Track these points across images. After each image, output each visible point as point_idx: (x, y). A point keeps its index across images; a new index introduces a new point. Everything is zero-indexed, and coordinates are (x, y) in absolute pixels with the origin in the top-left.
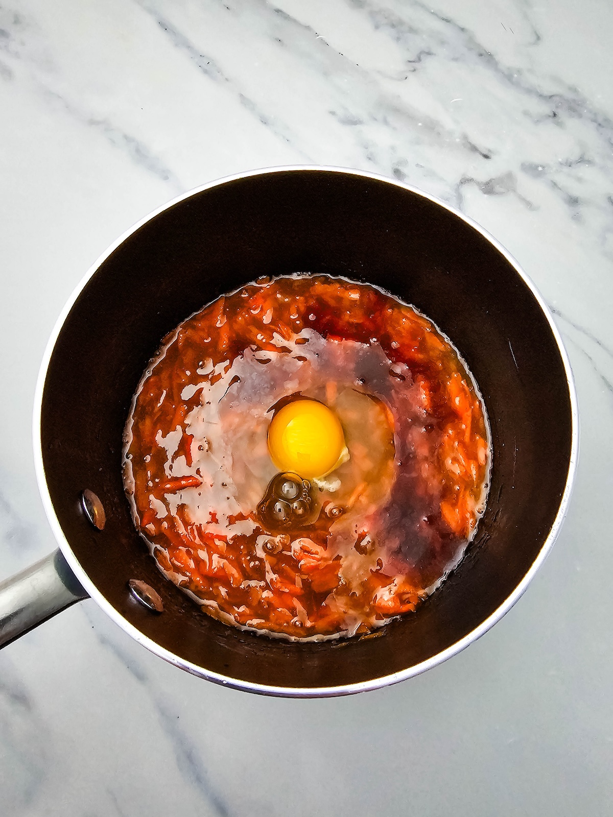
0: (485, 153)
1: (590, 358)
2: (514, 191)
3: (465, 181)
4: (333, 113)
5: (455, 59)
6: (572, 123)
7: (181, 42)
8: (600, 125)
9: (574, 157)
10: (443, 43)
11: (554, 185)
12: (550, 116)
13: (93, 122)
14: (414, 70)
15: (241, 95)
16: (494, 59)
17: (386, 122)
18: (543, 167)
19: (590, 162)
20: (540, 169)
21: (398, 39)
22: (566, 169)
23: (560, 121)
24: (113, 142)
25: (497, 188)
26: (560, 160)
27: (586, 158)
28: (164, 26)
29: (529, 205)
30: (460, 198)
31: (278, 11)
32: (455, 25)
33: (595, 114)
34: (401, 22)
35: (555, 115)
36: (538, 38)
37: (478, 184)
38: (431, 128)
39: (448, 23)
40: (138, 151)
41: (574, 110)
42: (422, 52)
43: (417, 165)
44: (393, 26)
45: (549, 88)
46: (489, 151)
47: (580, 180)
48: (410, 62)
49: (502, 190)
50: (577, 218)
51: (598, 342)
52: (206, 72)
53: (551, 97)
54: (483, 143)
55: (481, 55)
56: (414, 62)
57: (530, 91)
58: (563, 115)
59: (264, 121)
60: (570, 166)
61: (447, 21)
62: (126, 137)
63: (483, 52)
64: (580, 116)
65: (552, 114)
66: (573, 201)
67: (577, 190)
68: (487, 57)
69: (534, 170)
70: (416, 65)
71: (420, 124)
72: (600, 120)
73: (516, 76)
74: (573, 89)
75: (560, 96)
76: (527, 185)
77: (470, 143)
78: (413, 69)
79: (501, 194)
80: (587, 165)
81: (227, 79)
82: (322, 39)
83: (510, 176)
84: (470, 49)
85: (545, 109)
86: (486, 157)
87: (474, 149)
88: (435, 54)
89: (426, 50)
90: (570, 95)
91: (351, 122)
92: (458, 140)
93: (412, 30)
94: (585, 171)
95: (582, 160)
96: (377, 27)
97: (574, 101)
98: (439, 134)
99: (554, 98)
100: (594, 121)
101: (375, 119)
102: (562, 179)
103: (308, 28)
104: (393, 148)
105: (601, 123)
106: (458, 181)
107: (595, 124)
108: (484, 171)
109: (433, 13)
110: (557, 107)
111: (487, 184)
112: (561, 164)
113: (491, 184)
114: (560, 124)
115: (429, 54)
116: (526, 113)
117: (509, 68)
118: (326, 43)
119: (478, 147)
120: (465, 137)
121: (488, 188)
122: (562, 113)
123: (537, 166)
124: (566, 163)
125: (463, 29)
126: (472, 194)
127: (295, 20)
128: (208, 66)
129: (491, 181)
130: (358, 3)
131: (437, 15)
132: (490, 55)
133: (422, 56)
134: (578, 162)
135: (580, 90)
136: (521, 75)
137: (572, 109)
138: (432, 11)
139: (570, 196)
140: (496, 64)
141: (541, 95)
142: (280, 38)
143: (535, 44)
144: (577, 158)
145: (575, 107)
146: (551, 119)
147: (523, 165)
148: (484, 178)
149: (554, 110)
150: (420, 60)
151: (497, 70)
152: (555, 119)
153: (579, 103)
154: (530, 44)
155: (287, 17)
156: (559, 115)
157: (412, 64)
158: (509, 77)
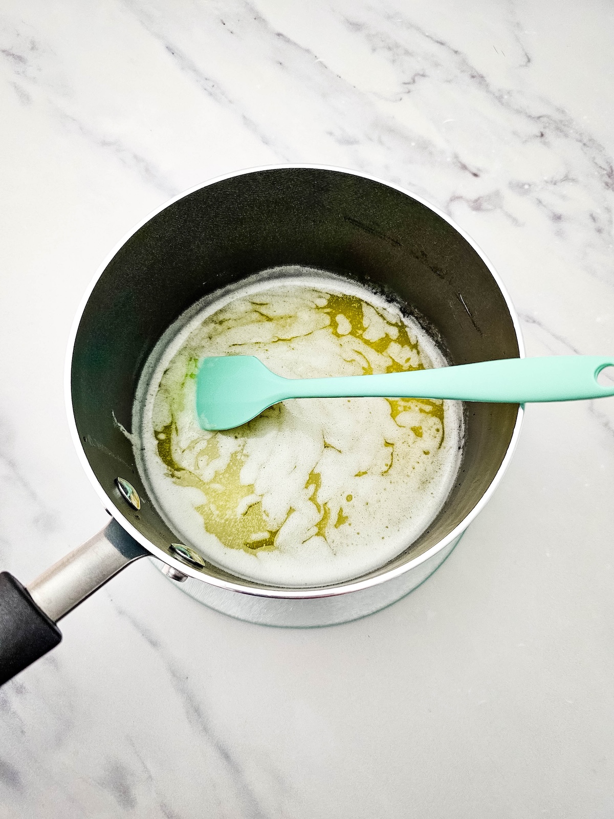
0: (475, 171)
2: (501, 208)
3: (455, 198)
4: (331, 134)
5: (449, 81)
6: (558, 143)
7: (188, 65)
8: (585, 144)
9: (559, 176)
10: (437, 65)
11: (540, 202)
12: (537, 137)
13: (105, 144)
14: (409, 92)
15: (244, 117)
16: (485, 81)
17: (381, 142)
18: (530, 185)
20: (526, 187)
21: (394, 61)
22: (551, 187)
23: (547, 141)
24: (123, 162)
25: (485, 205)
26: (546, 178)
27: (570, 177)
28: (171, 50)
29: (515, 221)
31: (279, 35)
32: (449, 47)
33: (581, 134)
34: (397, 46)
35: (542, 135)
36: (529, 61)
37: (468, 201)
38: (424, 146)
39: (442, 46)
40: (147, 170)
41: (561, 131)
42: (417, 75)
43: (410, 184)
44: (390, 49)
45: (537, 109)
46: (479, 170)
47: (564, 197)
48: (405, 83)
49: (490, 207)
50: (560, 233)
51: (574, 350)
52: (211, 94)
53: (539, 117)
54: (473, 162)
55: (473, 77)
56: (408, 83)
57: (518, 112)
58: (550, 135)
59: (266, 142)
60: (555, 184)
61: (442, 44)
62: (136, 157)
63: (475, 74)
64: (566, 136)
65: (540, 134)
66: (558, 218)
67: (560, 207)
68: (478, 78)
69: (521, 188)
70: (411, 87)
71: (413, 144)
72: (585, 141)
73: (506, 97)
74: (562, 111)
75: (548, 117)
76: (514, 202)
77: (460, 162)
78: (407, 91)
79: (488, 210)
80: (571, 184)
81: (230, 102)
82: (321, 62)
83: (497, 194)
84: (463, 71)
85: (533, 129)
86: (475, 175)
87: (464, 167)
88: (429, 76)
89: (421, 73)
90: (557, 116)
91: (348, 142)
92: (449, 159)
93: (407, 53)
94: (568, 189)
95: (566, 178)
96: (374, 50)
97: (561, 121)
98: (431, 153)
99: (541, 119)
101: (371, 139)
102: (547, 197)
103: (308, 51)
105: (588, 143)
106: (448, 199)
107: (581, 144)
108: (472, 189)
109: (427, 36)
110: (545, 128)
111: (476, 201)
112: (547, 182)
113: (479, 201)
114: (546, 144)
115: (423, 76)
116: (515, 133)
117: (499, 90)
118: (325, 66)
119: (467, 166)
120: (456, 157)
121: (477, 205)
122: (547, 132)
123: (524, 185)
124: (552, 182)
125: (456, 52)
126: (461, 211)
127: (295, 44)
128: (213, 89)
129: (479, 199)
130: (356, 26)
131: (432, 38)
132: (482, 77)
133: (416, 78)
134: (562, 180)
135: (567, 111)
136: (511, 96)
137: (558, 129)
138: (427, 34)
139: (554, 213)
140: (487, 85)
141: (530, 116)
142: (281, 61)
143: (526, 66)
144: (562, 177)
145: (562, 128)
146: (539, 139)
147: (510, 183)
148: (473, 196)
149: (542, 130)
150: (414, 81)
151: (488, 91)
152: (543, 139)
153: (567, 123)
154: (521, 66)
155: (288, 41)
156: (546, 136)
157: (407, 86)
158: (500, 99)
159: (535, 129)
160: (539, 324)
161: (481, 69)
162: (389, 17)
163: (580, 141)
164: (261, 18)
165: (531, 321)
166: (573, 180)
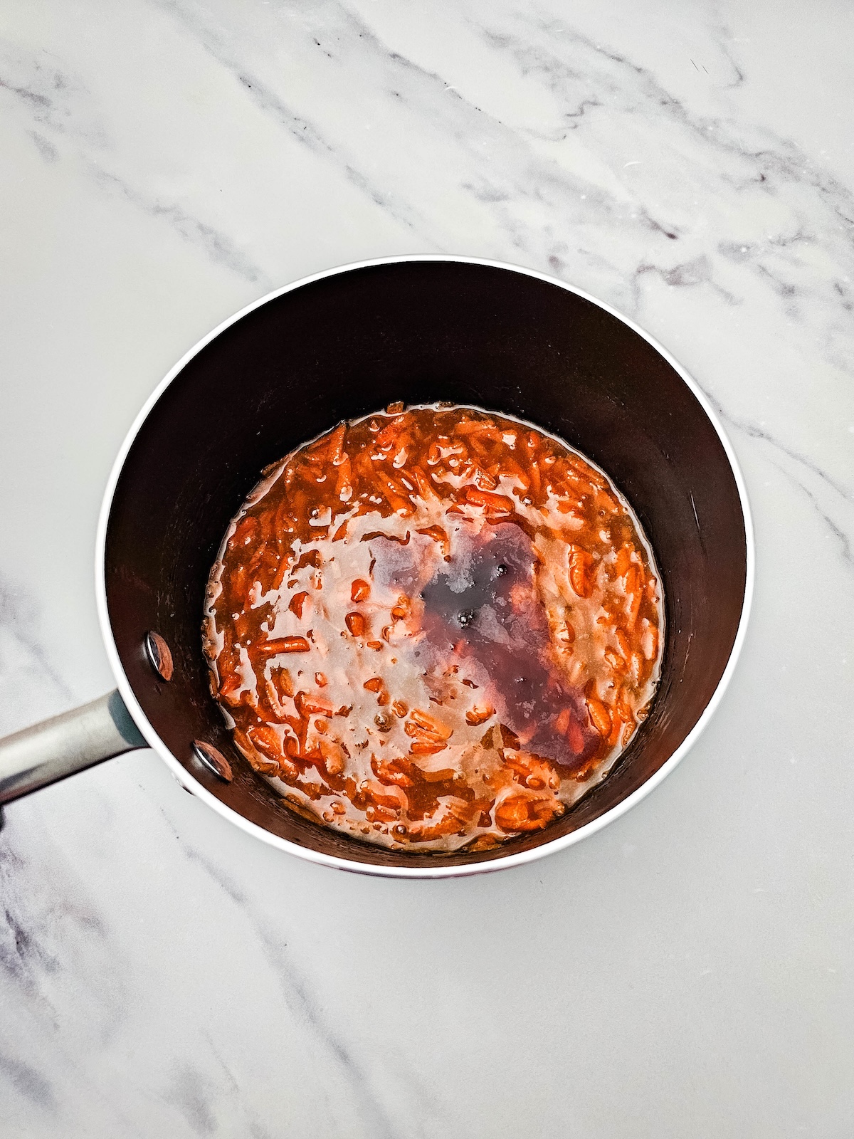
0: (671, 231)
1: (810, 494)
2: (709, 280)
3: (644, 269)
4: (469, 187)
5: (630, 110)
6: (787, 188)
7: (270, 102)
8: (824, 189)
9: (791, 233)
10: (613, 88)
11: (763, 270)
12: (756, 181)
13: (158, 210)
14: (576, 127)
15: (349, 168)
16: (680, 107)
17: (538, 196)
18: (748, 248)
20: (744, 250)
21: (553, 86)
22: (779, 250)
23: (770, 186)
24: (184, 234)
25: (686, 277)
26: (770, 237)
27: (805, 234)
28: (247, 83)
29: (729, 297)
30: (637, 292)
31: (394, 56)
32: (629, 64)
33: (818, 176)
34: (558, 65)
35: (763, 179)
36: (741, 78)
37: (662, 272)
38: (599, 200)
39: (620, 63)
40: (216, 244)
41: (790, 172)
42: (586, 103)
43: (580, 250)
44: (547, 69)
45: (755, 143)
46: (676, 229)
47: (796, 262)
48: (569, 115)
49: (693, 279)
50: (792, 313)
51: (820, 474)
52: (302, 139)
53: (758, 155)
54: (668, 219)
55: (664, 103)
56: (575, 115)
57: (729, 148)
58: (774, 178)
59: (379, 201)
60: (784, 245)
61: (619, 60)
62: (201, 227)
63: (667, 99)
64: (797, 179)
65: (760, 178)
66: (789, 291)
67: (792, 276)
68: (671, 105)
69: (734, 251)
70: (576, 119)
71: (583, 197)
72: (824, 183)
73: (711, 128)
74: (788, 144)
75: (770, 153)
76: (728, 272)
77: (650, 220)
78: (573, 125)
79: (693, 284)
80: (807, 244)
81: (329, 148)
82: (452, 91)
83: (703, 260)
84: (650, 96)
85: (750, 171)
86: (672, 236)
87: (656, 226)
88: (603, 105)
89: (592, 100)
90: (784, 152)
91: (493, 197)
92: (634, 216)
93: (571, 73)
94: (802, 251)
95: (799, 237)
96: (525, 72)
97: (789, 159)
98: (608, 208)
99: (762, 156)
100: (816, 185)
101: (525, 193)
102: (771, 262)
103: (434, 76)
104: (547, 229)
105: (828, 187)
106: (634, 270)
107: (818, 189)
108: (668, 255)
109: (599, 50)
110: (766, 168)
111: (673, 272)
112: (772, 243)
113: (678, 272)
114: (770, 191)
115: (595, 104)
116: (725, 177)
117: (701, 120)
118: (458, 96)
119: (660, 224)
120: (644, 212)
121: (675, 278)
122: (770, 174)
123: (740, 247)
124: (779, 242)
125: (639, 70)
126: (653, 286)
127: (417, 68)
128: (305, 133)
129: (677, 268)
130: (499, 41)
131: (605, 53)
132: (676, 103)
133: (585, 108)
134: (794, 240)
135: (797, 145)
136: (718, 127)
137: (785, 169)
138: (598, 47)
139: (783, 285)
140: (685, 114)
141: (745, 154)
142: (398, 91)
143: (737, 85)
144: (793, 235)
145: (789, 168)
146: (758, 184)
147: (720, 246)
148: (669, 265)
149: (763, 172)
150: (582, 112)
151: (686, 122)
152: (765, 184)
153: (796, 161)
154: (731, 86)
155: (407, 64)
156: (769, 179)
157: (573, 118)
158: (702, 131)
159: (753, 171)
160: (769, 438)
161: (675, 91)
162: (545, 27)
163: (818, 185)
164: (369, 34)
165: (757, 434)
166: (809, 239)
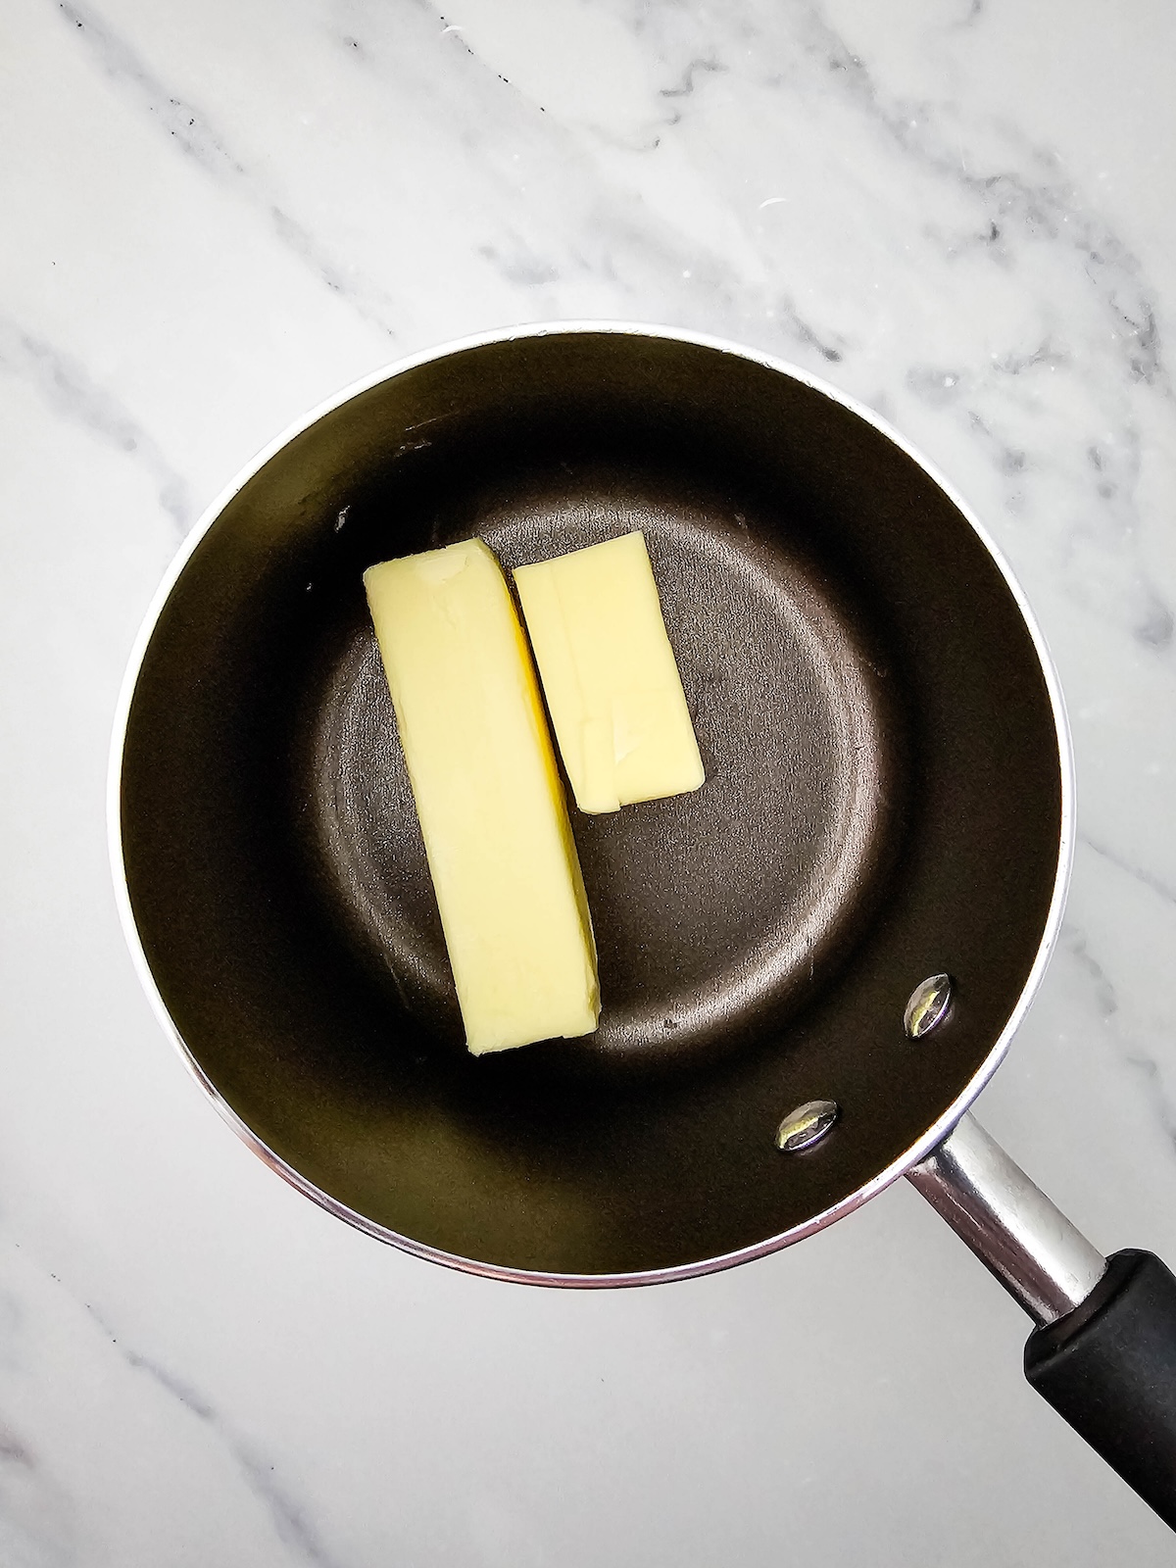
0: (831, 345)
4: (488, 252)
5: (775, 82)
6: (1032, 254)
7: (121, 61)
8: (1094, 256)
9: (1029, 349)
10: (746, 30)
11: (977, 422)
12: (982, 238)
14: (676, 120)
15: (277, 212)
16: (867, 75)
17: (610, 274)
18: (956, 378)
19: (1060, 360)
20: (949, 382)
21: (639, 25)
22: (1005, 382)
23: (1005, 249)
26: (995, 356)
27: (1053, 349)
28: (74, 15)
33: (1088, 227)
35: (995, 233)
36: (977, 7)
38: (713, 281)
40: (60, 378)
41: (1041, 219)
42: (696, 64)
45: (989, 156)
46: (840, 340)
47: (1033, 407)
48: (666, 93)
50: (1017, 503)
52: (188, 148)
53: (992, 181)
54: (828, 320)
55: (836, 65)
56: (676, 93)
57: (946, 167)
58: (1013, 232)
59: (335, 287)
60: (1015, 372)
62: (28, 343)
63: (841, 56)
64: (1052, 234)
65: (990, 233)
66: (1015, 462)
67: (1023, 434)
68: (848, 68)
69: (933, 385)
70: (680, 104)
71: (686, 274)
72: (1097, 243)
73: (914, 123)
74: (1045, 158)
75: (1012, 178)
77: (797, 320)
78: (672, 116)
80: (1053, 368)
81: (240, 169)
82: (456, 36)
84: (810, 49)
85: (973, 217)
86: (832, 356)
87: (806, 334)
88: (726, 69)
89: (707, 57)
90: (1036, 176)
91: (532, 275)
92: (770, 314)
94: (1048, 385)
95: (1045, 355)
97: (1044, 190)
98: (728, 298)
99: (997, 185)
100: (1083, 246)
101: (586, 265)
102: (992, 406)
105: (1102, 251)
107: (1085, 256)
110: (1002, 211)
112: (996, 367)
114: (1003, 260)
115: (712, 67)
116: (930, 232)
117: (898, 104)
118: (466, 46)
119: (814, 330)
120: (787, 305)
122: (1010, 227)
123: (942, 376)
124: (1008, 363)
128: (191, 132)
132: (858, 64)
133: (695, 76)
134: (1034, 361)
135: (1060, 159)
136: (926, 120)
137: (1036, 215)
139: (1007, 450)
140: (870, 90)
141: (968, 180)
142: (356, 37)
143: (970, 23)
144: (1033, 351)
145: (1044, 209)
146: (986, 246)
147: (911, 374)
149: (995, 219)
150: (689, 86)
151: (871, 109)
152: (995, 245)
153: (1056, 195)
154: (956, 24)
156: (1004, 235)
157: (672, 100)
158: (897, 130)
159: (979, 217)
161: (856, 39)
163: (1086, 246)
166: (1059, 357)
